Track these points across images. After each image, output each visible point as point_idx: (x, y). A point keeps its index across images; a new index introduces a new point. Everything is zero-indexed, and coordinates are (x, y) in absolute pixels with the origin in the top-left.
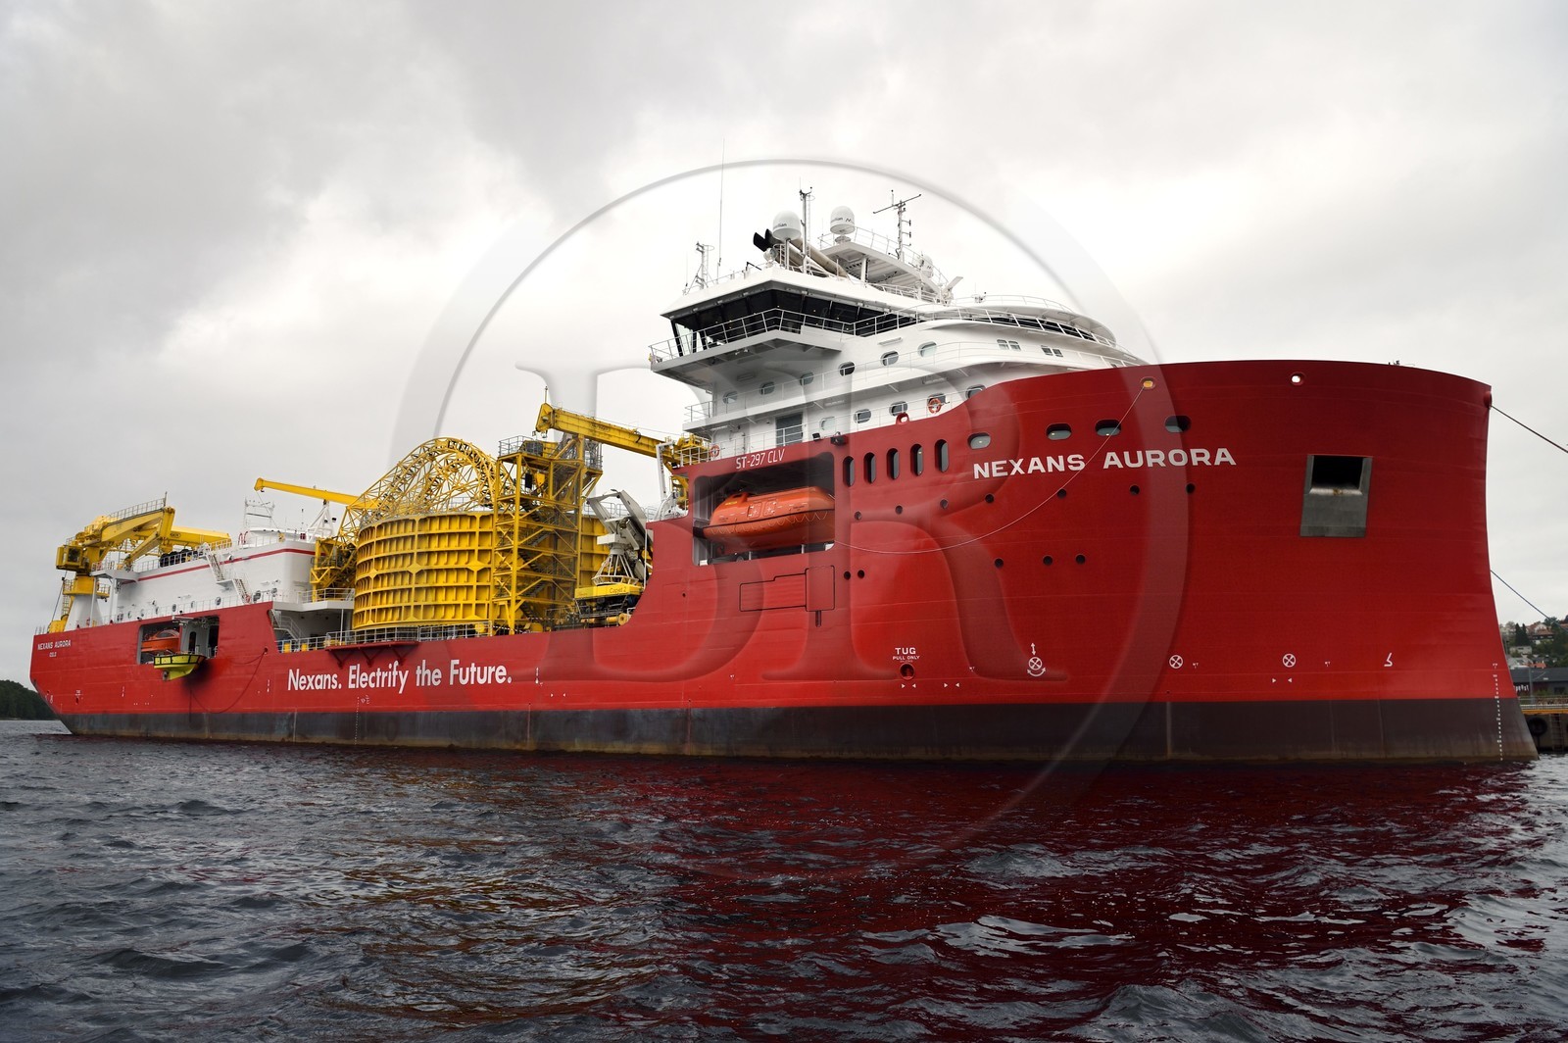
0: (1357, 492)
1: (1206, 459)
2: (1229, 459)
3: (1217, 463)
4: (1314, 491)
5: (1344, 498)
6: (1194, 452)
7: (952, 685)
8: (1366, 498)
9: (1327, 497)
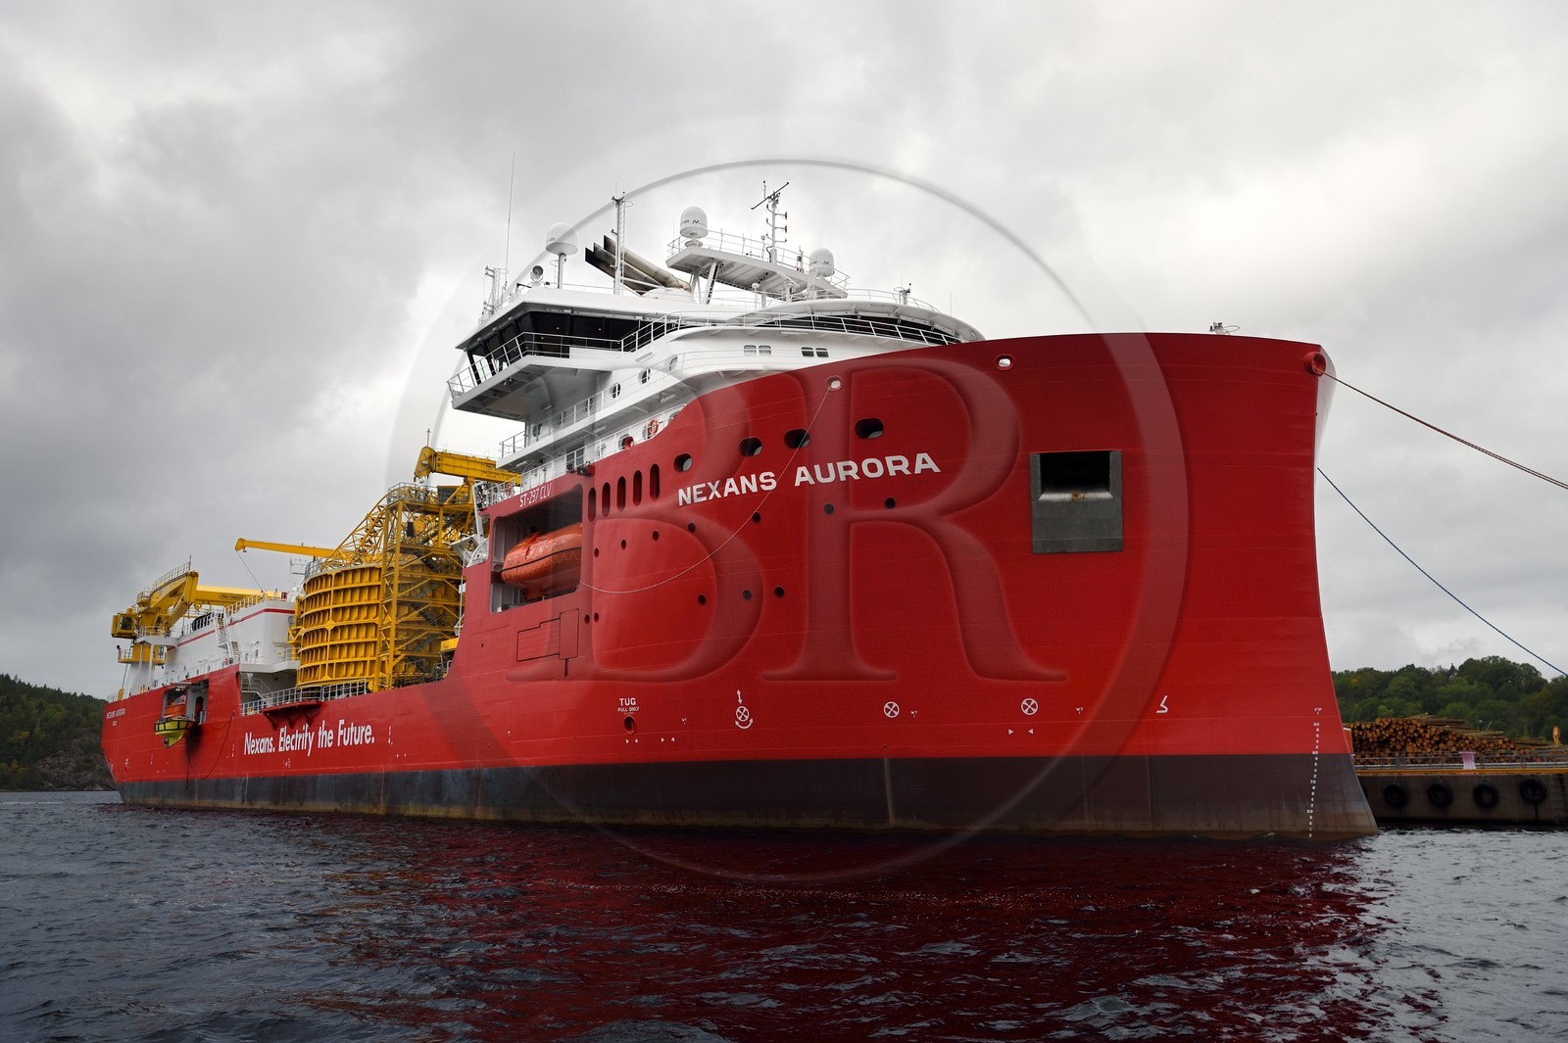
0: (1106, 495)
1: (904, 468)
2: (931, 465)
3: (918, 471)
4: (1045, 497)
5: (1087, 504)
6: (889, 460)
7: (668, 740)
8: (1119, 501)
9: (1063, 503)
